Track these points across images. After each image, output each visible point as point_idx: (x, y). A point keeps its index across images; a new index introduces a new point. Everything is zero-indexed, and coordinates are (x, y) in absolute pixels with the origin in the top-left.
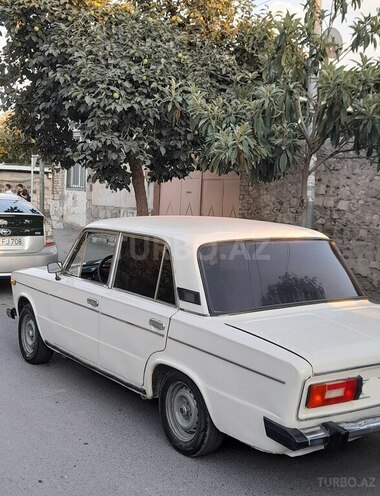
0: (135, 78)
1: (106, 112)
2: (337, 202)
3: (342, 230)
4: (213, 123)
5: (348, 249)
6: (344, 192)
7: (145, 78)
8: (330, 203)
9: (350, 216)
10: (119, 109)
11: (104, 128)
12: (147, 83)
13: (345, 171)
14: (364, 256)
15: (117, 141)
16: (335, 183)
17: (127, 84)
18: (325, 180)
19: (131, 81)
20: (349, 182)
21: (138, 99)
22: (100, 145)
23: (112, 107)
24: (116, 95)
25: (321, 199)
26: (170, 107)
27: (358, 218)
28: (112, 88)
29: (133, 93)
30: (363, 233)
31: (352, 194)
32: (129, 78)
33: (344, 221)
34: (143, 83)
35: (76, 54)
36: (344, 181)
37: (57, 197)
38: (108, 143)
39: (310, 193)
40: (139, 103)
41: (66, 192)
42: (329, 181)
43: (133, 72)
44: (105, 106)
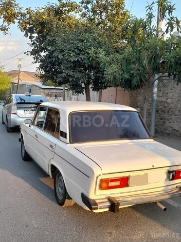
0: (79, 48)
1: (68, 62)
2: (167, 99)
3: (169, 111)
4: (107, 65)
5: (171, 119)
6: (170, 95)
7: (83, 48)
8: (164, 100)
9: (172, 105)
10: (72, 60)
11: (67, 68)
12: (84, 50)
13: (171, 87)
14: (177, 122)
15: (72, 73)
16: (166, 91)
17: (76, 50)
18: (162, 90)
19: (78, 49)
20: (172, 91)
21: (80, 56)
22: (65, 75)
23: (70, 60)
24: (72, 55)
25: (160, 98)
26: (91, 59)
27: (175, 106)
28: (70, 52)
29: (79, 54)
30: (177, 112)
31: (173, 96)
32: (77, 48)
33: (169, 107)
34: (83, 50)
35: (57, 39)
36: (170, 91)
37: (69, 98)
38: (69, 74)
39: (155, 95)
40: (81, 58)
41: (72, 96)
42: (164, 91)
43: (79, 45)
44: (67, 59)
